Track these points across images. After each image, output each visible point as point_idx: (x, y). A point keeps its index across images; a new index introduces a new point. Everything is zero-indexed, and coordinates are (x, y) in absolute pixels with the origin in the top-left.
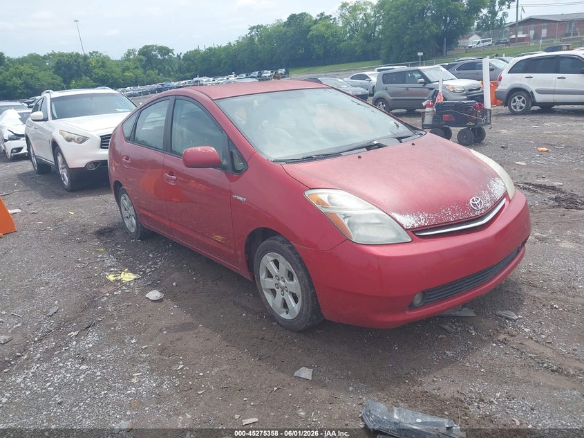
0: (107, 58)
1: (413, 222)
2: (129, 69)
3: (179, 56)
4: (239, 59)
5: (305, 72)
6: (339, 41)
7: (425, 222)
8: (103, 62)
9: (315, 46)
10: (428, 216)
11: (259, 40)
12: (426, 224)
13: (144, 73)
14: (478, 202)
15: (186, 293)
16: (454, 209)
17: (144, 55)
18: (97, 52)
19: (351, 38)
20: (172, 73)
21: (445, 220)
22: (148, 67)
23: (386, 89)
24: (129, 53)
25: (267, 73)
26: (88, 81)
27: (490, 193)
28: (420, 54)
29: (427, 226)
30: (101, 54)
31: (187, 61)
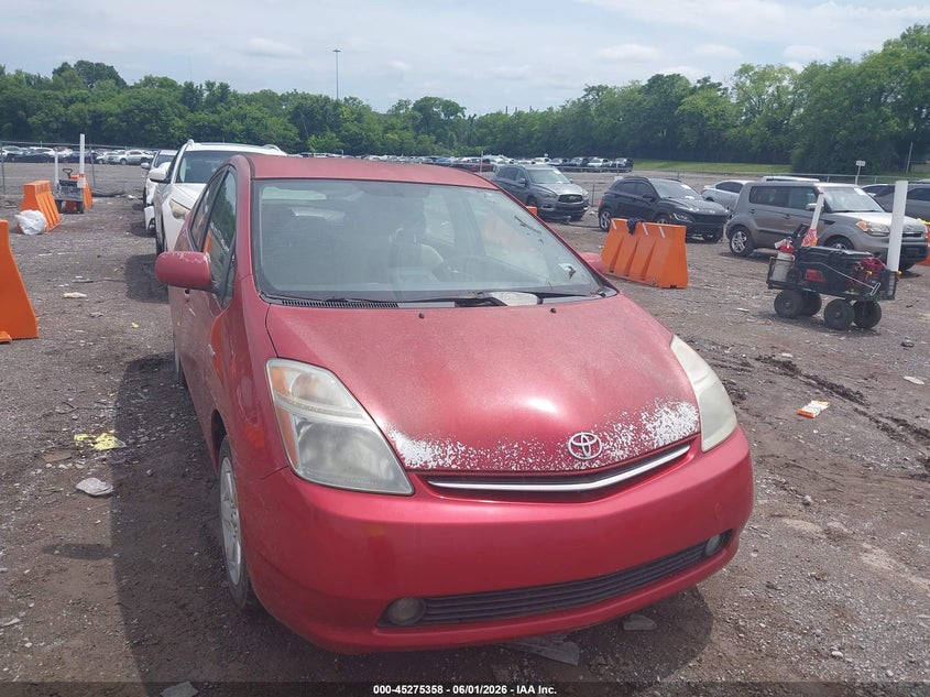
0: (367, 108)
1: (428, 457)
2: (394, 128)
3: (471, 119)
4: (559, 134)
5: (660, 167)
6: (726, 127)
7: (454, 462)
8: (361, 113)
9: (685, 129)
10: (466, 452)
11: (597, 109)
12: (454, 467)
13: (415, 138)
14: (589, 443)
15: (154, 491)
16: (526, 448)
17: (420, 111)
18: (355, 99)
19: (747, 123)
20: (456, 144)
21: (498, 465)
22: (423, 129)
23: (753, 211)
24: (401, 105)
25: (598, 162)
26: (332, 138)
27: (640, 429)
28: (861, 163)
29: (456, 470)
30: (360, 102)
31: (481, 127)
